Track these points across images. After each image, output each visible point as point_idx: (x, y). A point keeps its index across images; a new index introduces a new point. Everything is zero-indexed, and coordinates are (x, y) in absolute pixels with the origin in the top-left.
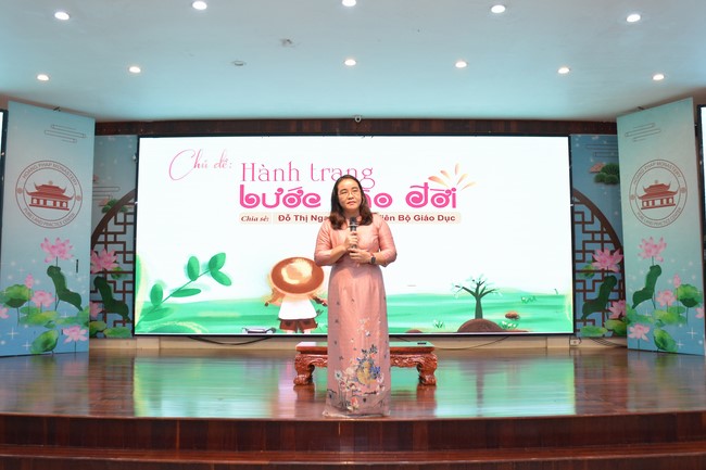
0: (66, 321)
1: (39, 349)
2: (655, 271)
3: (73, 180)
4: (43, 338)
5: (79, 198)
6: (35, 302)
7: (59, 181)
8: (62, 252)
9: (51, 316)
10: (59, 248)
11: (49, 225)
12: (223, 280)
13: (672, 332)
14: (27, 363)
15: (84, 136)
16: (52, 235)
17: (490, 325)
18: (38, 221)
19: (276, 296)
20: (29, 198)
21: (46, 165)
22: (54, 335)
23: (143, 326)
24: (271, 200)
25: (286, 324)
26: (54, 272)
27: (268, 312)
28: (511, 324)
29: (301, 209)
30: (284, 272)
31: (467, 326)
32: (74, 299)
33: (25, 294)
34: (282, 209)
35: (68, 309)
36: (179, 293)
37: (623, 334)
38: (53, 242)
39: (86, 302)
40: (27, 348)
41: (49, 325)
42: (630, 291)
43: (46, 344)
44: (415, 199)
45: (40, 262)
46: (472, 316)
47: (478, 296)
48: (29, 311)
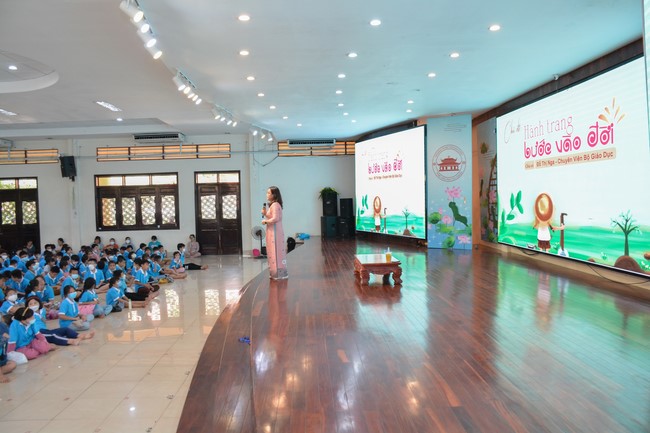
0: (460, 232)
1: (446, 246)
3: (461, 153)
4: (447, 241)
5: (464, 163)
6: (443, 221)
7: (453, 155)
8: (456, 194)
9: (452, 229)
10: (455, 192)
11: (448, 180)
12: (521, 210)
14: (440, 252)
15: (465, 126)
16: (450, 185)
17: (634, 264)
18: (444, 179)
19: (537, 223)
20: (438, 167)
21: (446, 148)
22: (453, 239)
25: (541, 244)
26: (453, 205)
30: (539, 205)
31: (620, 262)
32: (463, 220)
33: (439, 217)
34: (538, 157)
35: (460, 225)
36: (509, 217)
38: (451, 189)
39: (470, 222)
40: (440, 245)
41: (451, 234)
43: (450, 244)
45: (446, 200)
46: (623, 253)
47: (627, 232)
48: (440, 225)
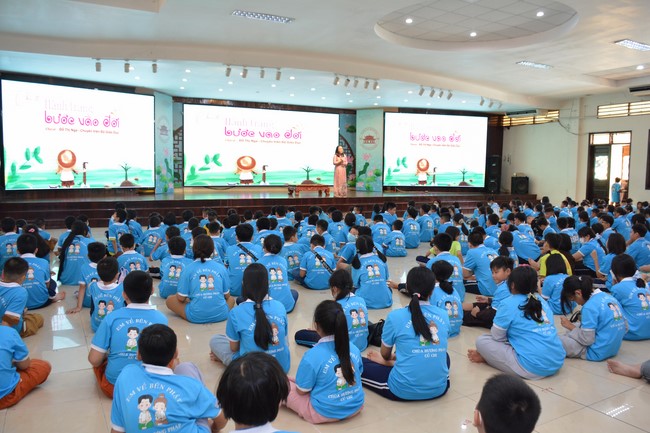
2: (367, 164)
5: (170, 131)
12: (218, 164)
13: (371, 184)
17: (311, 182)
18: (162, 141)
19: (239, 171)
20: (159, 131)
21: (163, 117)
23: (187, 182)
24: (236, 133)
25: (243, 181)
26: (166, 161)
27: (235, 177)
28: (318, 182)
29: (248, 138)
30: (242, 162)
31: (304, 183)
32: (170, 172)
34: (241, 137)
36: (202, 169)
37: (354, 186)
42: (357, 171)
44: (288, 135)
46: (306, 179)
47: (308, 171)
